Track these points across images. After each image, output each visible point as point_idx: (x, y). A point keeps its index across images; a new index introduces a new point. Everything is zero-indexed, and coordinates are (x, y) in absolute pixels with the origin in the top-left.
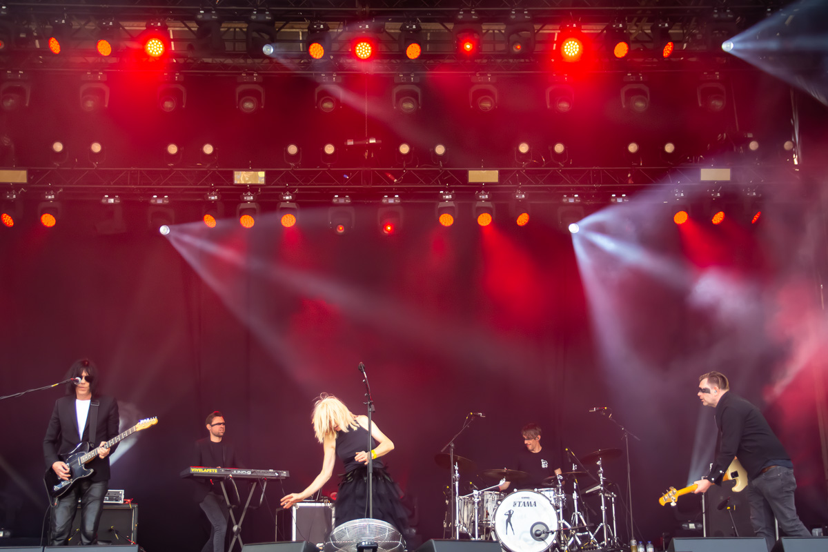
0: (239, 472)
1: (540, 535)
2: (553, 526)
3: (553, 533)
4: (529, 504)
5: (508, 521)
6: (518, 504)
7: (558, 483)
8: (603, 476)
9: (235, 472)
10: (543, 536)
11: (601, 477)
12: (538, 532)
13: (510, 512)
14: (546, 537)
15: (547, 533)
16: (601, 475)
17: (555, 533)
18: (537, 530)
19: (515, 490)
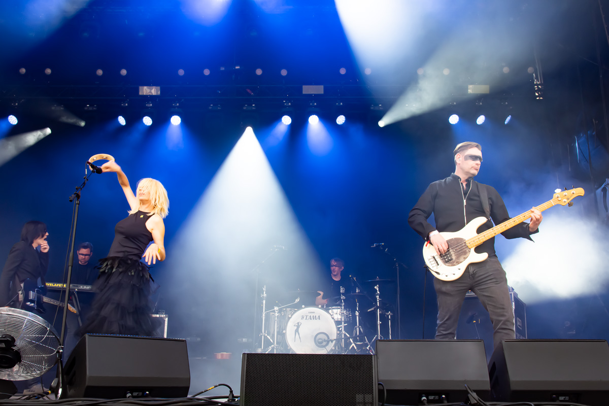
0: (85, 287)
1: (321, 343)
2: (334, 336)
3: (332, 341)
4: (315, 318)
5: (297, 331)
6: (305, 318)
7: (342, 302)
8: (379, 298)
9: (81, 287)
10: (324, 343)
11: (378, 298)
12: (320, 341)
13: (298, 323)
14: (327, 344)
15: (329, 341)
16: (378, 296)
17: (334, 342)
18: (320, 339)
19: (303, 306)
